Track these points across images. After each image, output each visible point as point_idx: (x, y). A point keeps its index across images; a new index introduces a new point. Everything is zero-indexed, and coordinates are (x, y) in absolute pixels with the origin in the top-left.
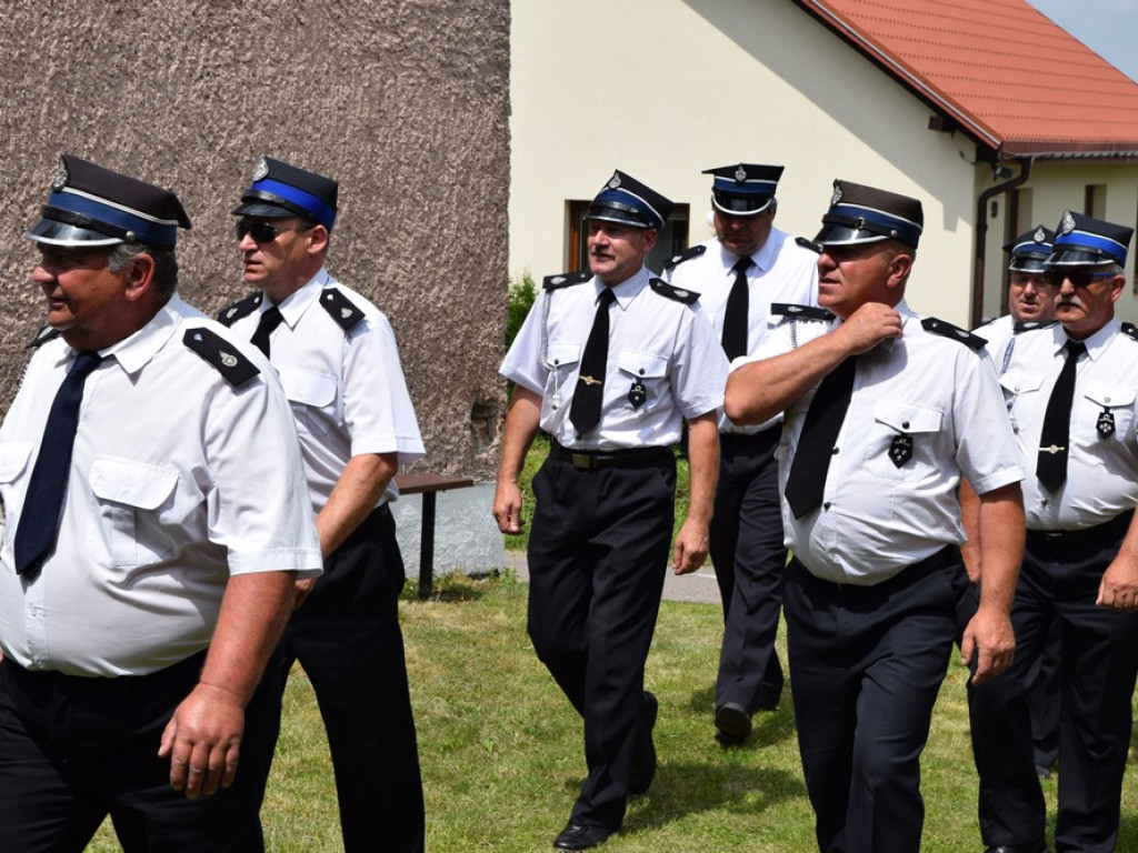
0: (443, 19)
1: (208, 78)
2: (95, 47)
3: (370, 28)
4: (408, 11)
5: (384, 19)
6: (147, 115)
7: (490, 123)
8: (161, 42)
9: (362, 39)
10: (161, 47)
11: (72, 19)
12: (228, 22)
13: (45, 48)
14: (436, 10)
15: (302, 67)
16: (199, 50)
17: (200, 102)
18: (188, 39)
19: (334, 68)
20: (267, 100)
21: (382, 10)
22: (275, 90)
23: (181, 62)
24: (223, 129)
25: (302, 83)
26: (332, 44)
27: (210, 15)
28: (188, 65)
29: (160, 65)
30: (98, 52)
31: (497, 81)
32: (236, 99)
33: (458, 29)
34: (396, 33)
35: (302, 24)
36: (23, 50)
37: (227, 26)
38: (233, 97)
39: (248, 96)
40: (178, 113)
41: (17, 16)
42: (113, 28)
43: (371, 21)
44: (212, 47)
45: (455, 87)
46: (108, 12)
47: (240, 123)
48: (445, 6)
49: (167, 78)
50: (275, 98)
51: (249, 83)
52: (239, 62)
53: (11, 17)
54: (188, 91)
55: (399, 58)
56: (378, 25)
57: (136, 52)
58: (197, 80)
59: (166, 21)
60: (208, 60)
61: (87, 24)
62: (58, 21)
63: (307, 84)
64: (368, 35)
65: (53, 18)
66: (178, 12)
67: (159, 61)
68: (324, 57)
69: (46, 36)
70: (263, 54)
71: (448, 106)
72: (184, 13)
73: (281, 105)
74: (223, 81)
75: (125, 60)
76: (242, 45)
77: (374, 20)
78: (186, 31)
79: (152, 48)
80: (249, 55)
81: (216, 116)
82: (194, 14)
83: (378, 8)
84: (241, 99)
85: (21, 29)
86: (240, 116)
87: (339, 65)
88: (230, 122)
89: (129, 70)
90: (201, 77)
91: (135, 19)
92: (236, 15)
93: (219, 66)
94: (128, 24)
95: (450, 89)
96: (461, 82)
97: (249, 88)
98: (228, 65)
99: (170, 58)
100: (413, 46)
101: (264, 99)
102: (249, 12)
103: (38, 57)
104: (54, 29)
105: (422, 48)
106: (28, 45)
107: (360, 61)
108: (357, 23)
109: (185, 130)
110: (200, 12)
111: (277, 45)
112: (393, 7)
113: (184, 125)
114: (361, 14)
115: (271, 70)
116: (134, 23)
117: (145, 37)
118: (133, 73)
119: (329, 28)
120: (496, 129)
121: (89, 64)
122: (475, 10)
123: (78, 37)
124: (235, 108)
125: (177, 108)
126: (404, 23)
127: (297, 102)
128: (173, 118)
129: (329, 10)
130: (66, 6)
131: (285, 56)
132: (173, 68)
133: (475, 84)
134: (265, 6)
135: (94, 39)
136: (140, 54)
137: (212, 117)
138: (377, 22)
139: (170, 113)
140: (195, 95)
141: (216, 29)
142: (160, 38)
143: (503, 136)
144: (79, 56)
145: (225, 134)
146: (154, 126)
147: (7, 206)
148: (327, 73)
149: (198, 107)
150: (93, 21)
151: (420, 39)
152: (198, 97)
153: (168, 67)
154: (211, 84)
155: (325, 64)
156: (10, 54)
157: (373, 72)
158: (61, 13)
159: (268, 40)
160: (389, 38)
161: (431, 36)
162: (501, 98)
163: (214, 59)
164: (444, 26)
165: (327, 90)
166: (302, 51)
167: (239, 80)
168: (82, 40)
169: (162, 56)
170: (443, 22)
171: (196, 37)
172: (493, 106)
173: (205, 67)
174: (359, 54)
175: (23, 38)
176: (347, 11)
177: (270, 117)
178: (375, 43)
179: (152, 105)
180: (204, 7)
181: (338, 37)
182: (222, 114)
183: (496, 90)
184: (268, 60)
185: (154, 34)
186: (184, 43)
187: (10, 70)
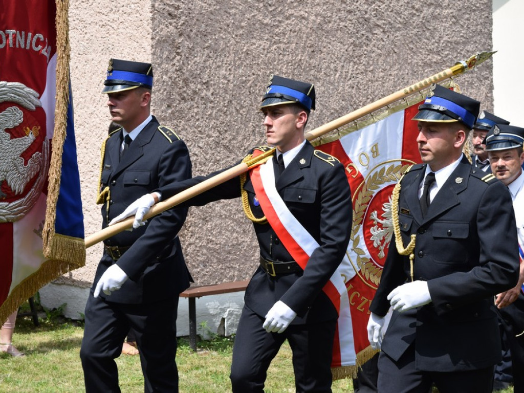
0: (461, 47)
1: (353, 79)
2: (303, 67)
3: (427, 53)
4: (444, 44)
5: (433, 49)
6: (326, 97)
7: (484, 94)
8: (332, 64)
9: (423, 58)
10: (332, 66)
11: (292, 56)
12: (362, 53)
13: (281, 69)
14: (457, 43)
15: (396, 72)
16: (349, 67)
17: (350, 90)
18: (344, 62)
19: (411, 72)
20: (380, 87)
21: (433, 44)
22: (384, 83)
23: (341, 72)
24: (360, 102)
25: (396, 79)
26: (409, 61)
27: (354, 50)
28: (344, 74)
29: (332, 74)
30: (304, 70)
31: (487, 74)
32: (366, 88)
33: (468, 51)
34: (439, 54)
35: (395, 52)
36: (271, 70)
37: (362, 55)
38: (365, 87)
39: (372, 86)
40: (340, 95)
41: (269, 55)
42: (310, 59)
43: (427, 50)
44: (355, 65)
45: (467, 78)
46: (308, 51)
47: (368, 98)
48: (461, 41)
49: (335, 80)
50: (384, 86)
51: (372, 80)
52: (367, 71)
53: (266, 56)
54: (344, 85)
55: (441, 66)
56: (431, 51)
57: (321, 69)
58: (348, 80)
59: (334, 54)
60: (353, 71)
61: (299, 57)
62: (286, 57)
63: (399, 79)
64: (426, 56)
65: (284, 55)
66: (339, 50)
67: (331, 72)
68: (406, 67)
69: (281, 64)
70: (378, 67)
71: (464, 86)
72: (342, 50)
73: (387, 90)
74: (360, 80)
75: (316, 73)
76: (368, 63)
77: (429, 49)
78: (343, 58)
79: (328, 67)
80: (372, 68)
81: (357, 96)
82: (346, 51)
83: (430, 44)
84: (368, 88)
85: (270, 61)
86: (368, 95)
87: (413, 70)
88: (364, 98)
89: (318, 77)
90: (350, 79)
91: (320, 54)
92: (365, 50)
93: (358, 73)
94: (317, 56)
95: (465, 79)
96: (470, 75)
97: (372, 83)
98: (362, 73)
99: (336, 71)
100: (447, 60)
101: (379, 87)
102: (371, 48)
103: (278, 73)
104: (284, 60)
105: (451, 61)
106: (273, 68)
107: (423, 68)
108: (421, 51)
109: (343, 102)
110: (349, 50)
111: (384, 62)
112: (437, 43)
113: (343, 101)
114: (423, 47)
115: (382, 74)
116: (320, 56)
117: (325, 62)
118: (320, 78)
119: (408, 54)
120: (487, 96)
121: (300, 75)
122: (476, 42)
123: (295, 64)
124: (365, 92)
125: (340, 93)
126: (442, 50)
127: (394, 88)
128: (338, 98)
129: (408, 46)
130: (290, 50)
131: (388, 67)
132: (338, 75)
133: (477, 76)
134: (379, 45)
135: (302, 64)
136: (323, 70)
137: (355, 97)
138: (430, 50)
139: (337, 95)
140: (348, 87)
141: (357, 57)
142: (332, 62)
143: (490, 99)
144: (296, 72)
145: (361, 104)
146: (330, 101)
147: (265, 139)
148: (408, 74)
149: (349, 92)
150: (302, 56)
151: (450, 56)
152: (349, 88)
153: (335, 75)
154: (355, 81)
155: (407, 70)
156: (266, 73)
157: (428, 73)
158: (287, 53)
159: (380, 61)
160: (436, 57)
161: (455, 55)
162: (489, 82)
163: (356, 70)
164: (461, 50)
165: (407, 82)
166: (395, 65)
167: (367, 79)
168: (297, 64)
169: (332, 70)
170: (461, 48)
171: (347, 61)
172: (485, 86)
173: (352, 74)
174: (422, 65)
175: (271, 65)
176: (416, 46)
177: (382, 95)
178: (430, 59)
179: (329, 92)
180: (351, 47)
181: (412, 58)
182: (360, 95)
183: (486, 78)
184: (380, 70)
185: (329, 60)
186: (342, 64)
187: (266, 79)
